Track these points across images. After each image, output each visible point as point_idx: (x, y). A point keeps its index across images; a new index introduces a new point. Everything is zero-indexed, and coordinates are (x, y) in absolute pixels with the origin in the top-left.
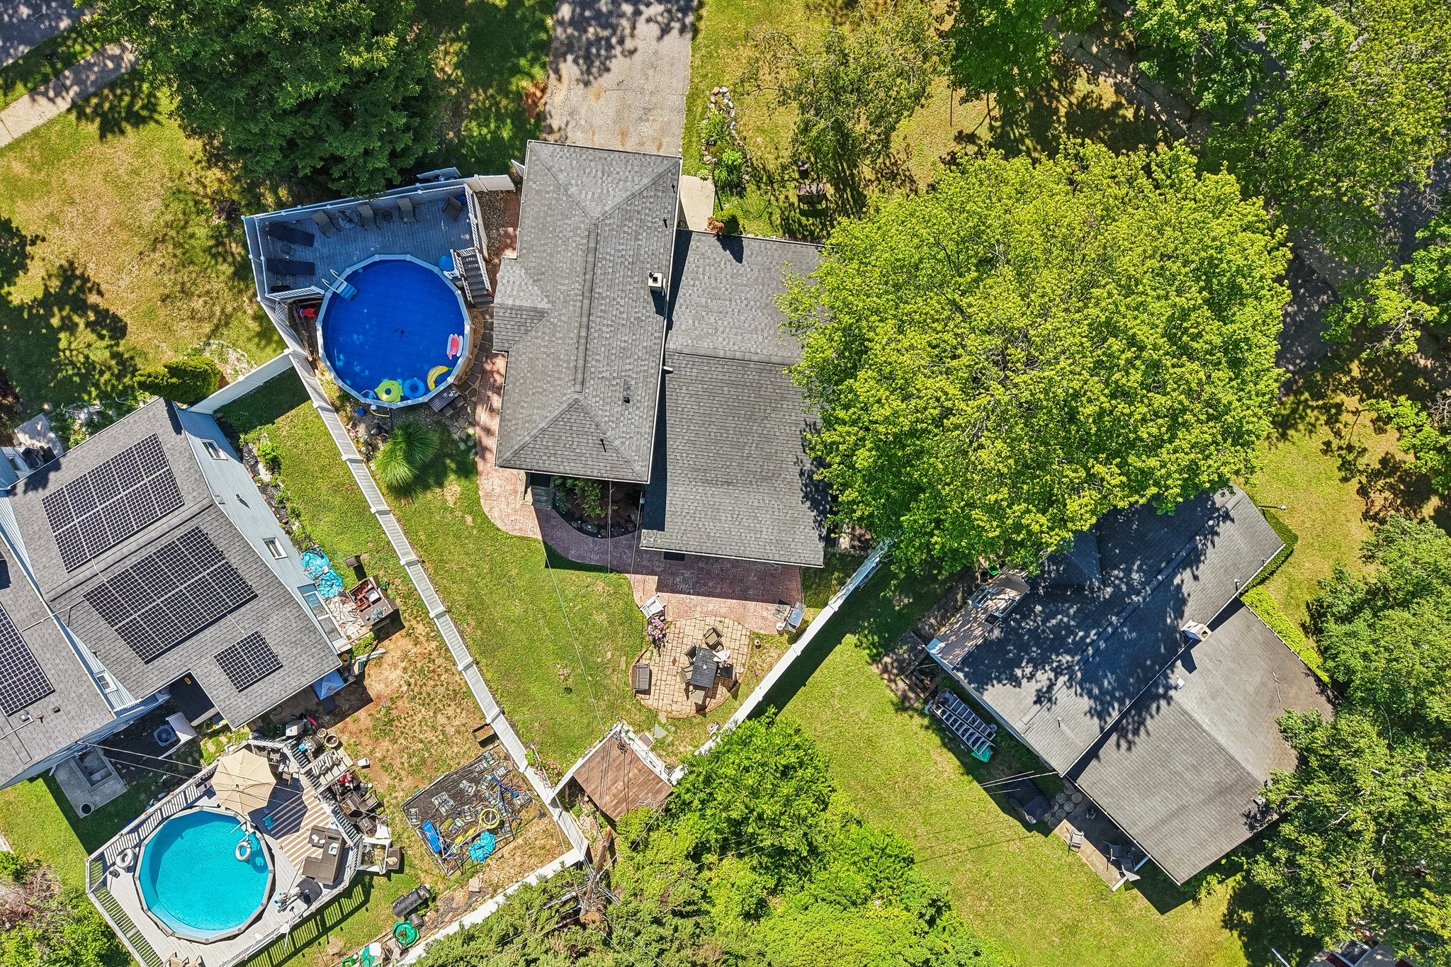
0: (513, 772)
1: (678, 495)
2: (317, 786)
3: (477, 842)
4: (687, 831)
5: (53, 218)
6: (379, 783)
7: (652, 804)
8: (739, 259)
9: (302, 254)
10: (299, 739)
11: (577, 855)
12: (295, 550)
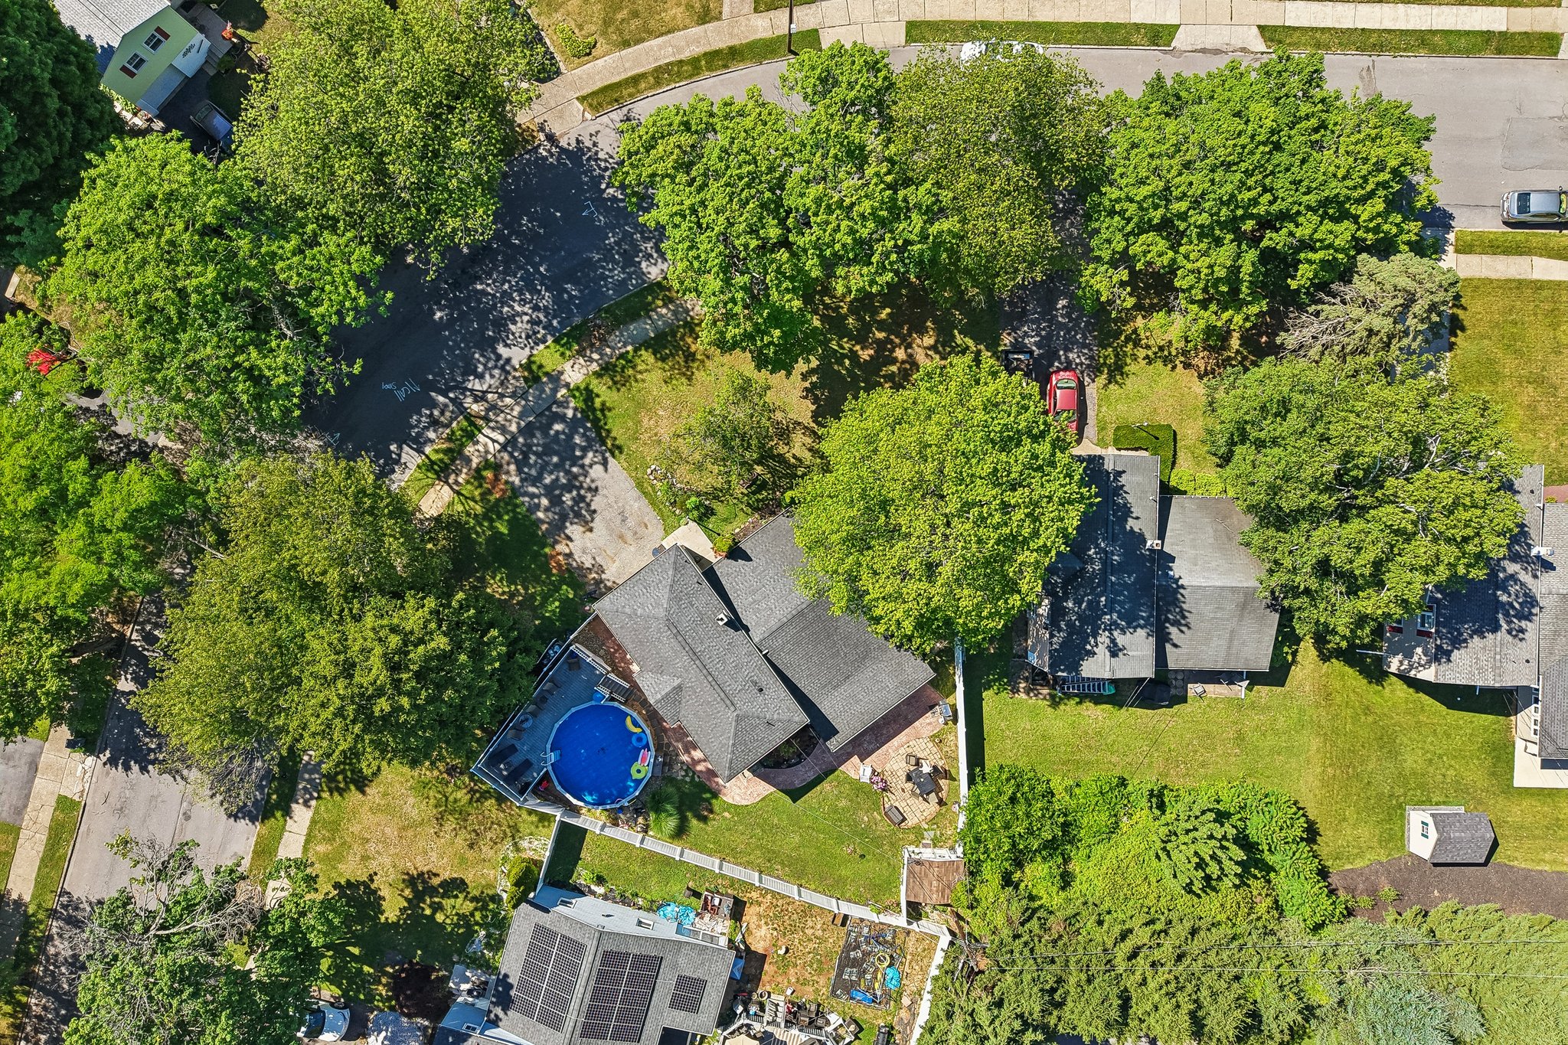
0: (871, 925)
1: (828, 707)
2: (778, 1025)
3: (888, 978)
4: (991, 874)
5: (365, 858)
6: (807, 995)
7: (961, 878)
8: (749, 559)
9: (516, 759)
10: (746, 1010)
11: (945, 940)
12: (651, 915)
